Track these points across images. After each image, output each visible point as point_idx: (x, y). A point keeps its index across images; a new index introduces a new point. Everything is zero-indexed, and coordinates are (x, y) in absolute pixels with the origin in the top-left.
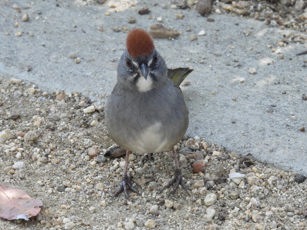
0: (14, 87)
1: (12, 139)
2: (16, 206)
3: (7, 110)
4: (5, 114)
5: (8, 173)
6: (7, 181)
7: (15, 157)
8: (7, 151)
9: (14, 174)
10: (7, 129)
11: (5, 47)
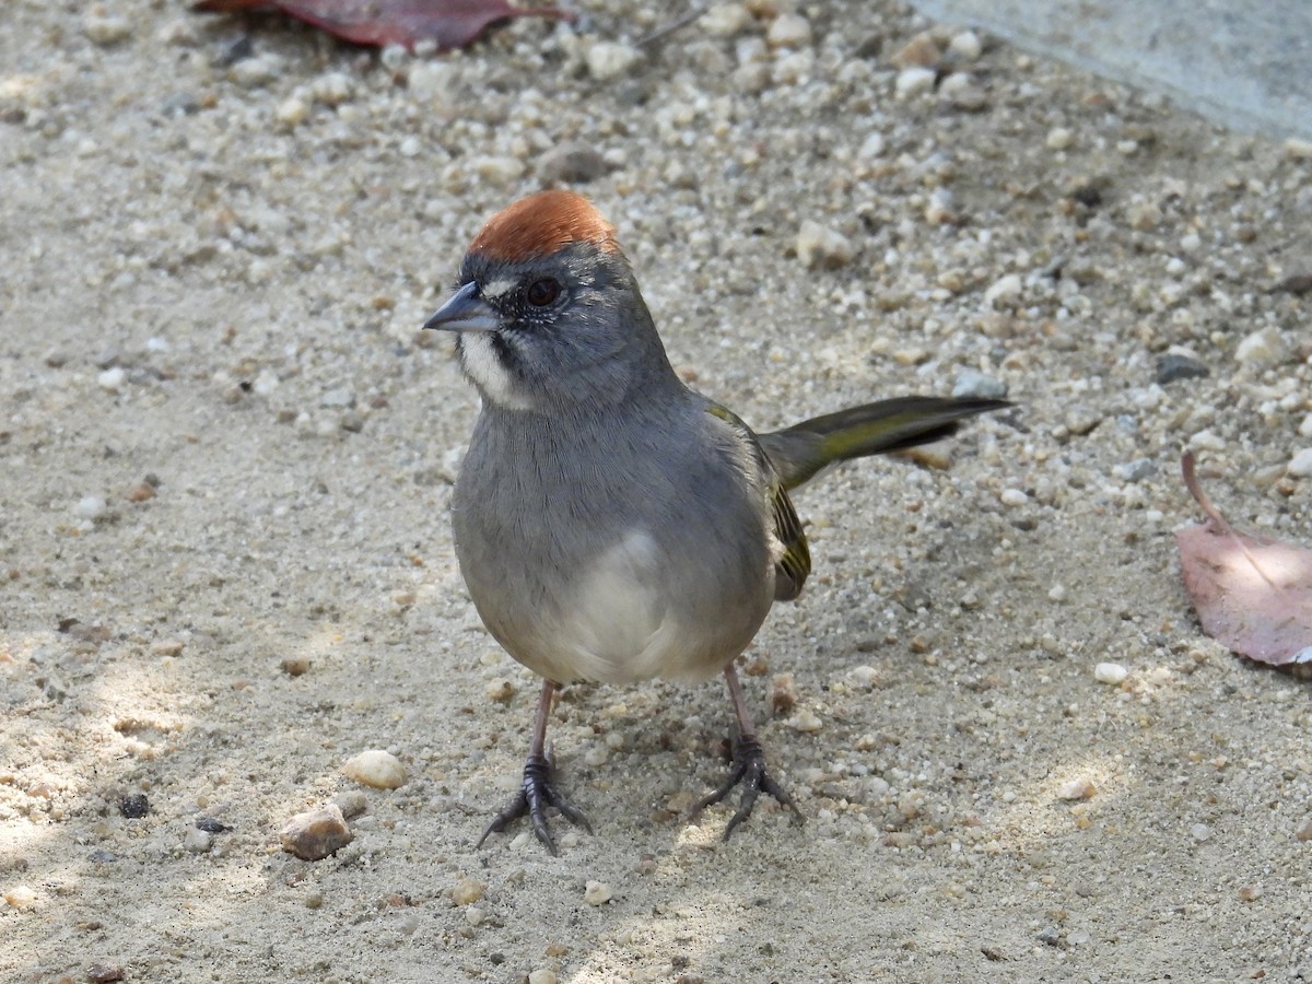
0: (1299, 173)
1: (1287, 363)
2: (1297, 616)
3: (1269, 259)
4: (1262, 272)
5: (1272, 492)
6: (1267, 519)
7: (1297, 433)
8: (1266, 409)
9: (1291, 493)
10: (1270, 328)
11: (1265, 25)
